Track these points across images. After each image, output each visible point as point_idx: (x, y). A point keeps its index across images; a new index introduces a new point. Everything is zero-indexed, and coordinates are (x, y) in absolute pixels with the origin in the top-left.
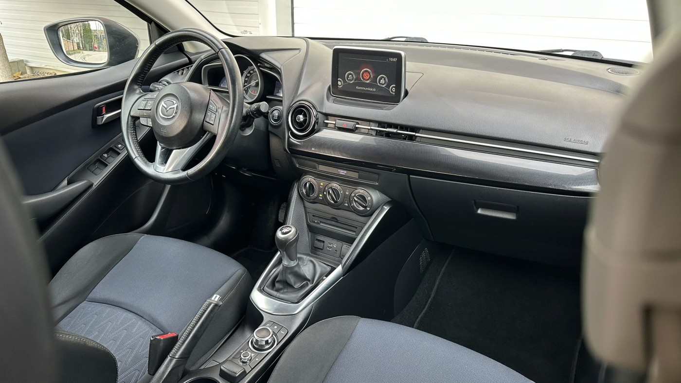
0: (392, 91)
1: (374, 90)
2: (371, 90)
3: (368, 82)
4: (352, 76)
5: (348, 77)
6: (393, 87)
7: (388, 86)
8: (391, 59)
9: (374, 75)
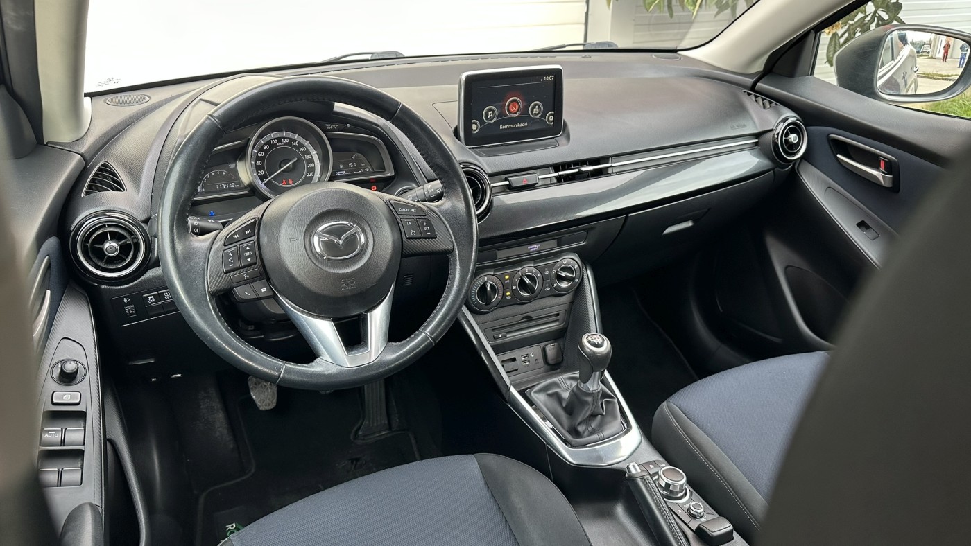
0: (549, 120)
1: (526, 124)
2: (521, 125)
3: (517, 115)
4: (493, 112)
5: (487, 115)
6: (551, 115)
7: (544, 115)
8: (547, 78)
9: (525, 104)
